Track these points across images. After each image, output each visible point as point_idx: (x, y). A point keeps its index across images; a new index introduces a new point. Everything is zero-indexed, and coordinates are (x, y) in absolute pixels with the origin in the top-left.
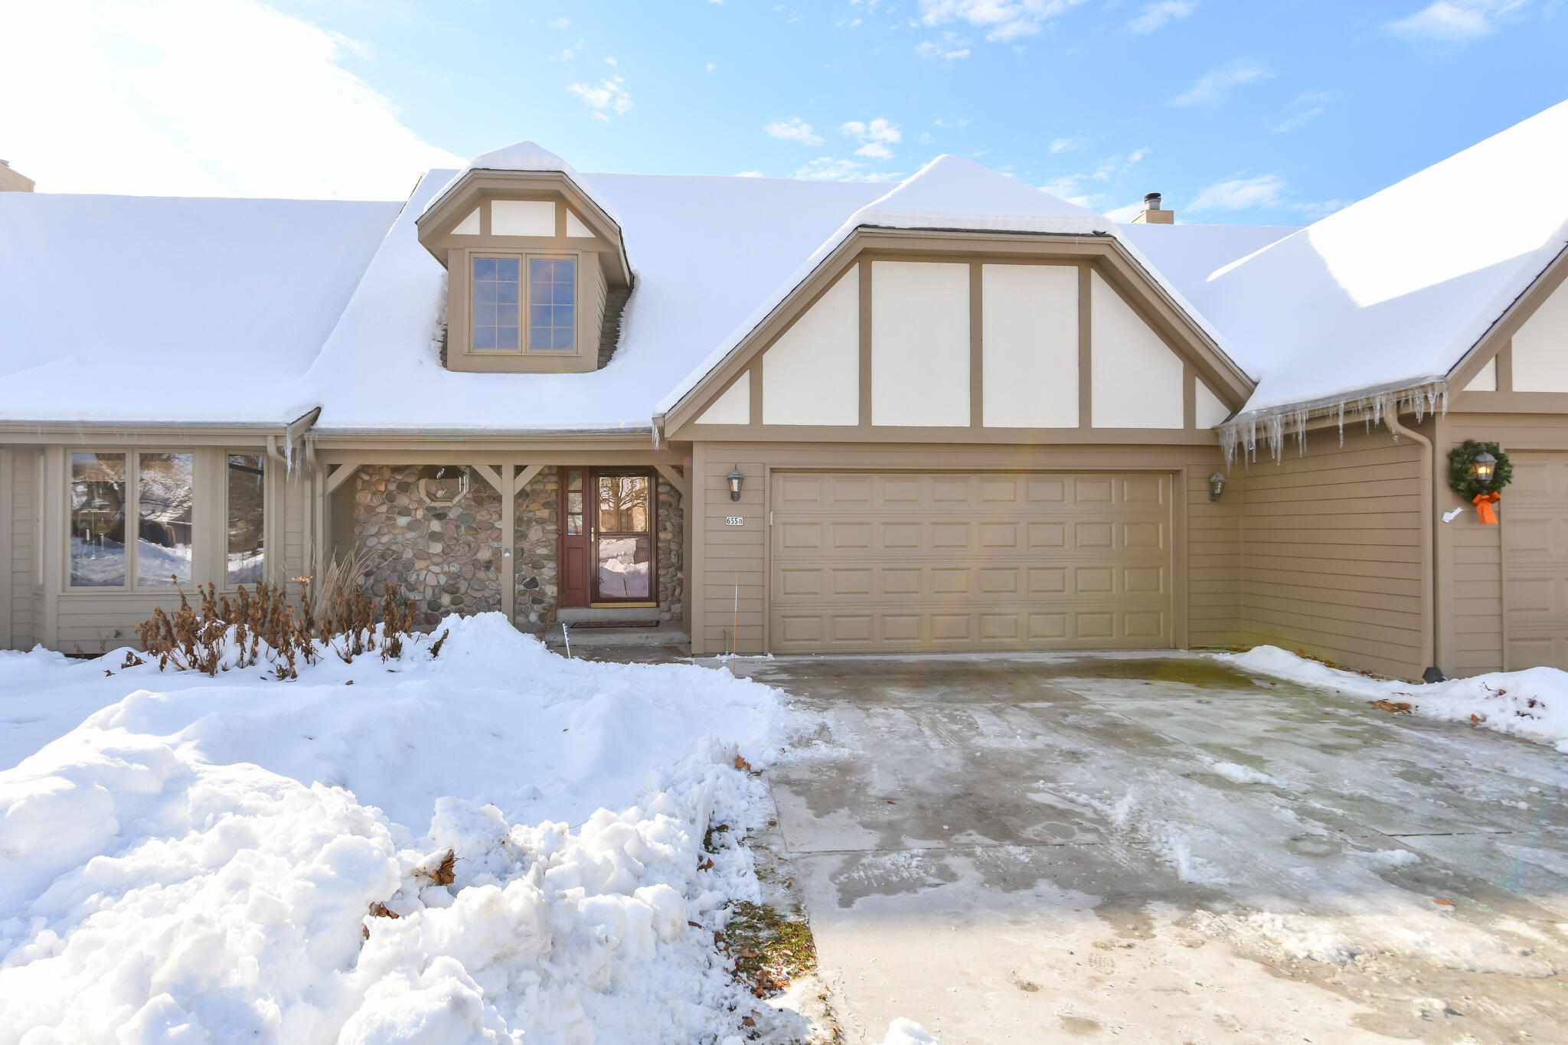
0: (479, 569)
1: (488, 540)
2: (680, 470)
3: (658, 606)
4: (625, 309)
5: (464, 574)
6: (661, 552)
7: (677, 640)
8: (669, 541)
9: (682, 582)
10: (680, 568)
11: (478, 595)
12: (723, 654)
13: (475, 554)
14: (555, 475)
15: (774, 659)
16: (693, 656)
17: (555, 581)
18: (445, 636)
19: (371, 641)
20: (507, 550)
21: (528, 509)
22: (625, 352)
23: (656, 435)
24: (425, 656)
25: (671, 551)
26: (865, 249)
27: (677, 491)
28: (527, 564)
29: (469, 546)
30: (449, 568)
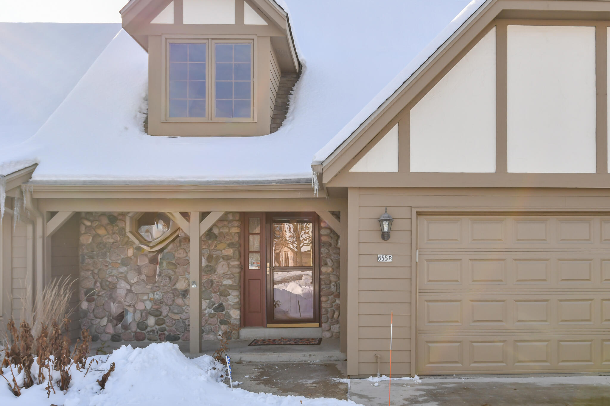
0: (178, 297)
1: (184, 274)
2: (337, 215)
3: (320, 326)
4: (294, 89)
5: (166, 301)
6: (322, 282)
7: (335, 358)
8: (329, 274)
9: (339, 307)
10: (338, 296)
11: (177, 317)
12: (375, 376)
13: (175, 284)
14: (238, 221)
15: (420, 381)
16: (349, 377)
17: (238, 306)
18: (112, 369)
19: (40, 374)
20: (194, 283)
21: (216, 248)
22: (293, 119)
23: (316, 185)
24: (92, 389)
25: (331, 282)
26: (503, 11)
27: (336, 234)
28: (215, 292)
29: (170, 278)
30: (154, 295)
